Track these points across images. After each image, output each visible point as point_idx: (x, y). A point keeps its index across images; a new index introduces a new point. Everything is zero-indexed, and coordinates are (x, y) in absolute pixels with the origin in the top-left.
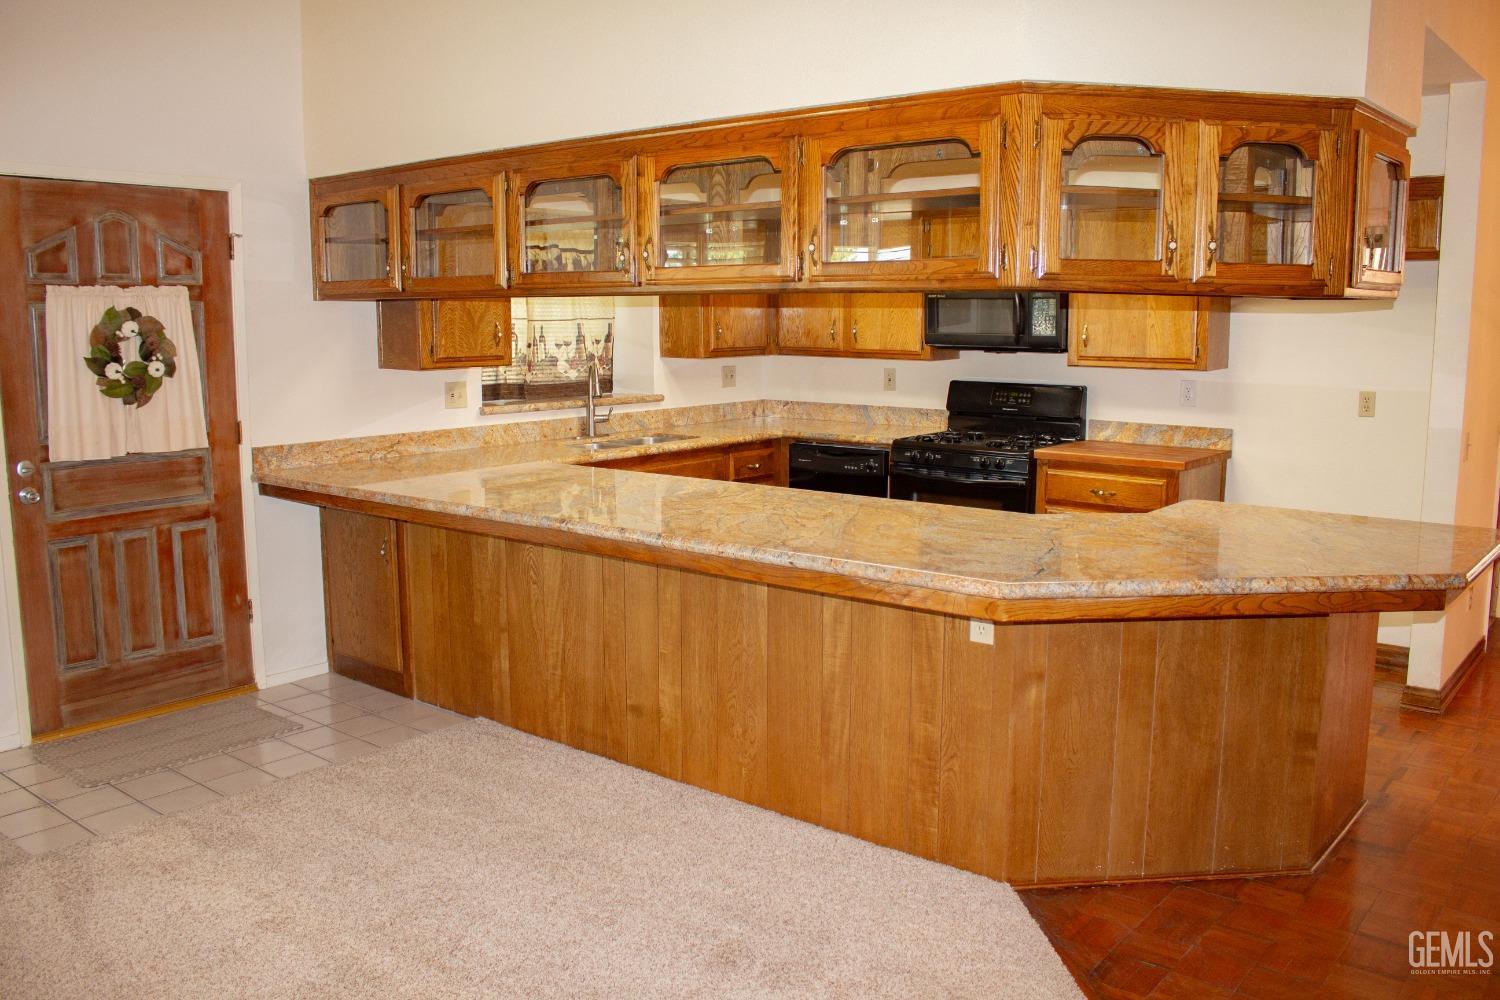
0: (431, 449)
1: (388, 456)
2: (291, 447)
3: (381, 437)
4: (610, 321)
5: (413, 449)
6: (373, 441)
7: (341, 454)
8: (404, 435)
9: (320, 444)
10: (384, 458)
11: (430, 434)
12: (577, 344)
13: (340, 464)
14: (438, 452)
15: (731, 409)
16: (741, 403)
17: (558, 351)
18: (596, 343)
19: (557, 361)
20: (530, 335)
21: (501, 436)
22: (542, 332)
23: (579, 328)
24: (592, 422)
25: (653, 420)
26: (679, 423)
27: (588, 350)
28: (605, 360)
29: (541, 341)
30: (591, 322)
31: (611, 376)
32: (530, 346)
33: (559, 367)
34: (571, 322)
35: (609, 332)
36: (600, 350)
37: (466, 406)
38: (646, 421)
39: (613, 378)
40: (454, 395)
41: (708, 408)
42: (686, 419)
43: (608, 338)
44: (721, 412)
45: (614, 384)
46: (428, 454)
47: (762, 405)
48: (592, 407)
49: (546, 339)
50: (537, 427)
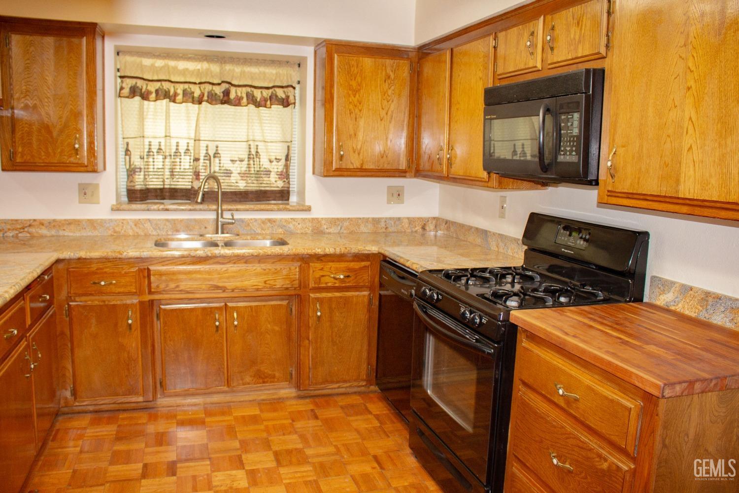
0: (61, 233)
4: (289, 144)
5: (44, 231)
8: (35, 220)
11: (60, 221)
12: (249, 161)
14: (68, 236)
15: (395, 223)
16: (408, 218)
17: (232, 165)
18: (275, 161)
19: (231, 173)
20: (197, 152)
21: (132, 228)
22: (217, 150)
23: (250, 148)
24: (220, 223)
25: (300, 226)
26: (331, 230)
27: (264, 166)
28: (285, 175)
29: (215, 157)
30: (269, 144)
31: (289, 188)
32: (197, 160)
33: (232, 178)
34: (245, 143)
35: (288, 153)
36: (280, 167)
37: (99, 203)
38: (291, 226)
39: (291, 189)
40: (87, 193)
41: (366, 220)
42: (339, 228)
43: (287, 158)
44: (383, 224)
45: (291, 194)
46: (57, 236)
47: (434, 222)
48: (220, 212)
49: (222, 155)
50: (168, 224)
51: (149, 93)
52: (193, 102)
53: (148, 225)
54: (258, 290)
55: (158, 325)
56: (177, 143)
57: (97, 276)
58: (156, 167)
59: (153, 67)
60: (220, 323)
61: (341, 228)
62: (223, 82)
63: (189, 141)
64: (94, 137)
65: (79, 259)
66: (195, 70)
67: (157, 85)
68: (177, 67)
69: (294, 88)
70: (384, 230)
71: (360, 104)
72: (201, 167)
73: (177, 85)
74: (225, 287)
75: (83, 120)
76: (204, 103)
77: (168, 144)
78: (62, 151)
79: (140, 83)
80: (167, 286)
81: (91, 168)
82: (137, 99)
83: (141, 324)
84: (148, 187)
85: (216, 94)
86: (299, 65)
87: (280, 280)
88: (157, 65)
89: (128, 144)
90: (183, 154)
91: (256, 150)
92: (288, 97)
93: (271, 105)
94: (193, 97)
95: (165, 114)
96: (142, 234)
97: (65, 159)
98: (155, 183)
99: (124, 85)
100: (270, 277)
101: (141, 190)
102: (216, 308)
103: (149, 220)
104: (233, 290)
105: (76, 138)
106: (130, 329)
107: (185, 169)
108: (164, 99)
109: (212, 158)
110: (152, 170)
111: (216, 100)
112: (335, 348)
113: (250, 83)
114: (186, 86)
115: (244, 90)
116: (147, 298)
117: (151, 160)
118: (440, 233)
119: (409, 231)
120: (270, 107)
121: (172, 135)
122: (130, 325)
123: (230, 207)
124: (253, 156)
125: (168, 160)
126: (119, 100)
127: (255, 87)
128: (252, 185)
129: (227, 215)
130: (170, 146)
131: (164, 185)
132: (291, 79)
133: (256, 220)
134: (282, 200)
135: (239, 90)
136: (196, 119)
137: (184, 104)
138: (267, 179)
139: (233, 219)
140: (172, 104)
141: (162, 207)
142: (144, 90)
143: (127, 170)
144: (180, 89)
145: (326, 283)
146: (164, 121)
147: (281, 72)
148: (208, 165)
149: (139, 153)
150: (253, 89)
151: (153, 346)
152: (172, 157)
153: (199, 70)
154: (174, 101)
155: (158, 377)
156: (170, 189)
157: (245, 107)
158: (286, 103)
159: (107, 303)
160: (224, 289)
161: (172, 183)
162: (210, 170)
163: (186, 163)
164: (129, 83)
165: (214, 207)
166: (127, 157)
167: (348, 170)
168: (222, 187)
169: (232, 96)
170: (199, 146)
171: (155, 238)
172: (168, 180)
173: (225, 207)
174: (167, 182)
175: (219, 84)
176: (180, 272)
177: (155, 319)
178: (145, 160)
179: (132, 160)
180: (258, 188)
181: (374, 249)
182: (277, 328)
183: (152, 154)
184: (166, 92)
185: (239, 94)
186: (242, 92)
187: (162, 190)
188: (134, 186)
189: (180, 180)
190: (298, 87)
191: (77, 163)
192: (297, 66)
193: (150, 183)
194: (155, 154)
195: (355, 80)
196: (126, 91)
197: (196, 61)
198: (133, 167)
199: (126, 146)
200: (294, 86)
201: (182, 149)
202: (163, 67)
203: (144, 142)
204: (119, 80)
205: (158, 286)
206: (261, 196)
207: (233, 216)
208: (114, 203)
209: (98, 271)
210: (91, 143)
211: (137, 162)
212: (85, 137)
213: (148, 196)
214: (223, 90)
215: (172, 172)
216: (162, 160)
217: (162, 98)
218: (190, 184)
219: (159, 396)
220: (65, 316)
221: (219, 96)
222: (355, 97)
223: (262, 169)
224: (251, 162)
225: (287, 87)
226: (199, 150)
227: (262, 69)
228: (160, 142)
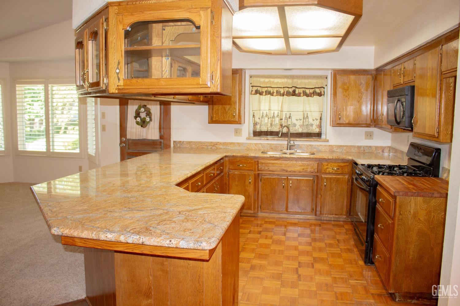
0: (227, 147)
1: (213, 148)
2: (183, 142)
3: (210, 142)
4: (322, 113)
5: (221, 147)
6: (208, 143)
7: (198, 145)
8: (218, 142)
9: (192, 142)
10: (211, 148)
11: (227, 143)
12: (303, 120)
13: (197, 148)
14: (230, 149)
15: (368, 148)
16: (375, 146)
17: (296, 122)
18: (315, 120)
19: (296, 125)
20: (281, 116)
21: (254, 147)
22: (290, 115)
23: (304, 114)
24: (289, 146)
25: (324, 148)
26: (338, 151)
27: (310, 122)
28: (320, 126)
29: (289, 118)
30: (313, 113)
31: (321, 132)
32: (281, 119)
33: (296, 127)
34: (302, 112)
35: (321, 116)
36: (318, 122)
37: (242, 136)
38: (320, 148)
39: (322, 132)
40: (237, 132)
41: (355, 147)
42: (341, 150)
43: (321, 119)
44: (362, 149)
45: (322, 134)
46: (226, 149)
47: (388, 148)
48: (289, 141)
49: (292, 118)
50: (268, 145)
51: (263, 92)
52: (280, 96)
53: (260, 146)
54: (300, 172)
55: (260, 184)
56: (274, 112)
57: (239, 163)
58: (265, 122)
59: (264, 82)
60: (284, 185)
61: (342, 150)
62: (293, 87)
63: (278, 112)
64: (240, 111)
65: (233, 156)
66: (281, 82)
67: (266, 89)
68: (274, 82)
69: (324, 88)
70: (363, 151)
71: (348, 95)
72: (283, 123)
73: (274, 89)
74: (287, 170)
75: (237, 105)
76: (285, 96)
77: (270, 113)
78: (229, 116)
79: (259, 88)
80: (265, 168)
81: (239, 122)
82: (258, 95)
83: (254, 182)
84: (261, 130)
85: (290, 92)
86: (326, 78)
87: (309, 169)
88: (266, 81)
89: (254, 113)
90: (276, 117)
91: (307, 115)
92: (321, 92)
93: (313, 96)
94: (281, 93)
95: (269, 101)
96: (258, 149)
97: (230, 119)
98: (264, 129)
99: (253, 90)
100: (305, 167)
101: (259, 132)
102: (284, 179)
103: (261, 144)
104: (290, 172)
105: (234, 111)
106: (250, 184)
107: (277, 123)
108: (269, 94)
109: (288, 119)
110: (263, 123)
111: (290, 94)
112: (332, 199)
113: (304, 87)
114: (278, 89)
115: (302, 90)
116: (257, 172)
117: (263, 119)
118: (391, 154)
119: (375, 152)
120: (313, 97)
121: (272, 109)
122: (250, 182)
123: (293, 139)
124: (305, 117)
125: (269, 119)
126: (251, 95)
127: (307, 88)
128: (305, 130)
129: (292, 142)
130: (271, 114)
131: (268, 130)
132: (323, 84)
133: (304, 145)
134: (318, 137)
135: (300, 90)
136: (281, 102)
137: (277, 96)
138: (312, 128)
139: (294, 144)
140: (272, 96)
141: (266, 138)
142: (261, 91)
143: (253, 124)
144: (275, 90)
145: (329, 171)
146: (268, 103)
147: (318, 81)
148: (286, 122)
149: (258, 117)
150: (306, 89)
151: (258, 191)
152: (272, 118)
153: (283, 82)
154: (273, 95)
155: (260, 204)
156: (270, 131)
157: (302, 97)
158: (320, 95)
159: (242, 173)
160: (287, 171)
161: (271, 129)
162: (287, 124)
163: (277, 120)
164: (255, 89)
165: (287, 139)
166: (254, 118)
167: (342, 124)
168: (290, 131)
169: (297, 92)
170: (283, 114)
171: (262, 151)
172: (270, 128)
173: (291, 139)
174: (269, 129)
175: (291, 88)
176: (270, 163)
177: (260, 181)
178: (261, 119)
179: (255, 119)
180: (307, 132)
181: (350, 158)
182: (308, 189)
183: (263, 117)
184: (269, 92)
185: (300, 92)
186: (301, 91)
187: (267, 132)
188: (256, 130)
189: (275, 128)
190: (326, 87)
191: (234, 121)
192: (325, 78)
193: (262, 129)
194: (265, 117)
195: (346, 85)
196: (254, 92)
197: (282, 78)
198: (255, 122)
199: (253, 114)
200: (324, 87)
201: (276, 115)
202: (268, 82)
203: (260, 112)
204: (251, 88)
205: (261, 168)
206: (308, 135)
207: (294, 143)
208: (248, 136)
209: (240, 161)
210: (239, 113)
211: (257, 120)
212: (237, 111)
213: (261, 134)
214: (293, 90)
215: (271, 124)
216: (267, 119)
217: (268, 94)
218: (279, 129)
219: (259, 212)
220: (227, 177)
221: (291, 93)
222: (346, 92)
223: (309, 124)
224: (305, 121)
225: (321, 87)
226: (283, 115)
227: (310, 81)
228: (267, 112)
